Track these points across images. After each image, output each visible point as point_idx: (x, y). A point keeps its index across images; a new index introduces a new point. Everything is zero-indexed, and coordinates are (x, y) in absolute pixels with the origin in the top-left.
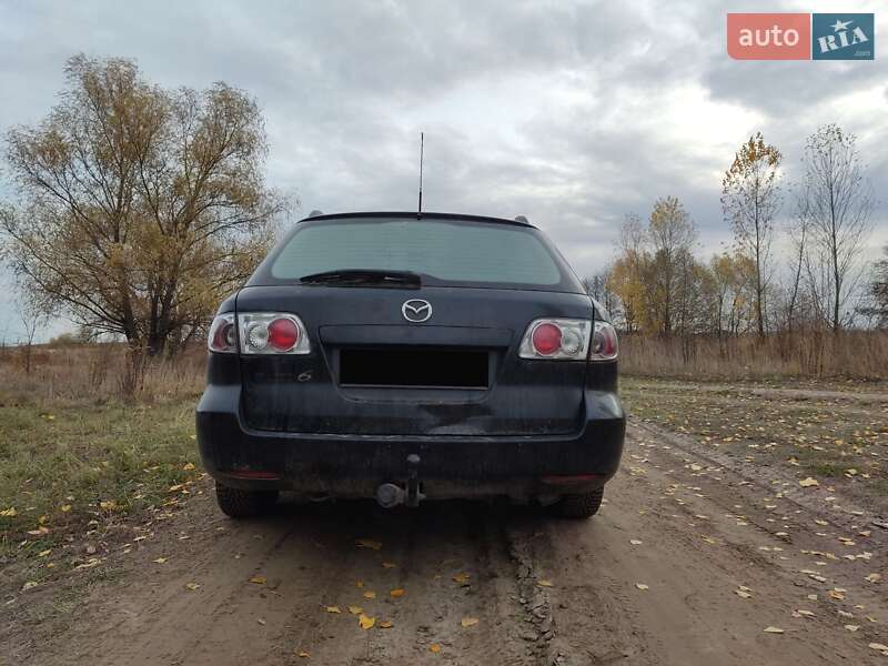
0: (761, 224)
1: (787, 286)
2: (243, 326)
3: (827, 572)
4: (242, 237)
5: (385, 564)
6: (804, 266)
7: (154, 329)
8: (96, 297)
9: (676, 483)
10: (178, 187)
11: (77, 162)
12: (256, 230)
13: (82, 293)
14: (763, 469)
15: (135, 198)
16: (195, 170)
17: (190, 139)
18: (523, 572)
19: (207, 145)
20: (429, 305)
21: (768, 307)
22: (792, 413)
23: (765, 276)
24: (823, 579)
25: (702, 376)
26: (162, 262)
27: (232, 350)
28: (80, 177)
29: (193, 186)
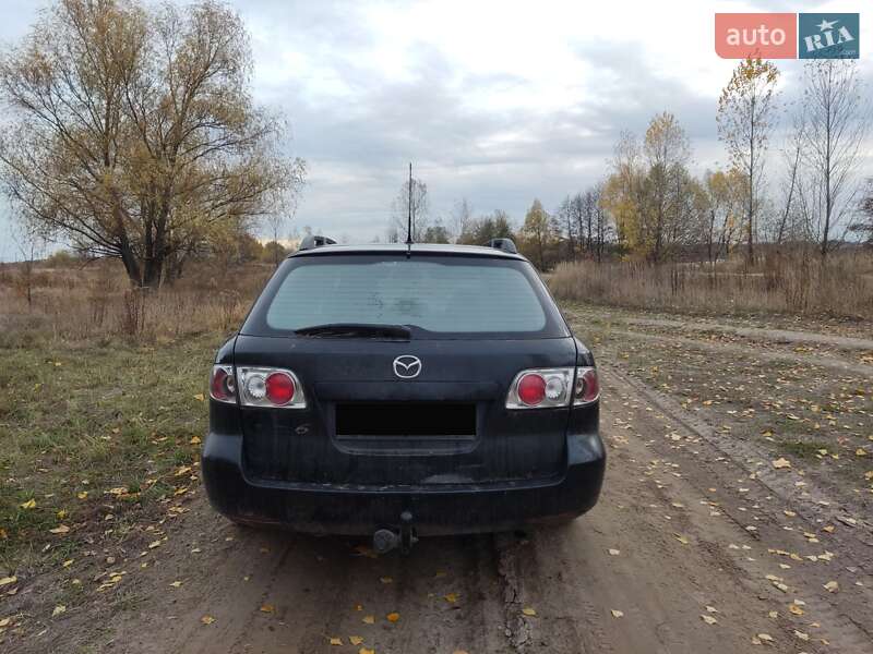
0: (756, 143)
1: (779, 208)
2: (241, 377)
3: (790, 578)
4: (232, 160)
5: (383, 580)
6: (796, 187)
7: (149, 254)
8: (91, 221)
9: (656, 457)
10: (165, 108)
11: (61, 83)
12: (246, 153)
13: (77, 217)
14: (740, 444)
15: (122, 119)
16: (182, 88)
17: (174, 57)
18: (509, 596)
19: (192, 63)
20: (418, 361)
21: (759, 223)
22: (774, 365)
23: (757, 195)
24: (784, 587)
25: (688, 310)
26: (153, 187)
27: (232, 401)
28: (66, 98)
29: (179, 106)
